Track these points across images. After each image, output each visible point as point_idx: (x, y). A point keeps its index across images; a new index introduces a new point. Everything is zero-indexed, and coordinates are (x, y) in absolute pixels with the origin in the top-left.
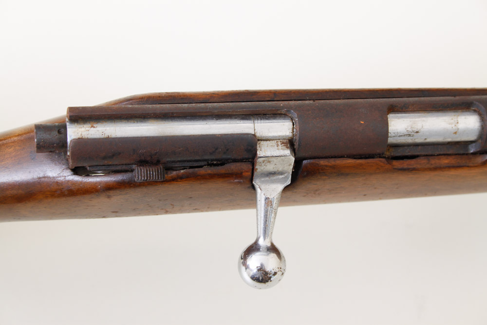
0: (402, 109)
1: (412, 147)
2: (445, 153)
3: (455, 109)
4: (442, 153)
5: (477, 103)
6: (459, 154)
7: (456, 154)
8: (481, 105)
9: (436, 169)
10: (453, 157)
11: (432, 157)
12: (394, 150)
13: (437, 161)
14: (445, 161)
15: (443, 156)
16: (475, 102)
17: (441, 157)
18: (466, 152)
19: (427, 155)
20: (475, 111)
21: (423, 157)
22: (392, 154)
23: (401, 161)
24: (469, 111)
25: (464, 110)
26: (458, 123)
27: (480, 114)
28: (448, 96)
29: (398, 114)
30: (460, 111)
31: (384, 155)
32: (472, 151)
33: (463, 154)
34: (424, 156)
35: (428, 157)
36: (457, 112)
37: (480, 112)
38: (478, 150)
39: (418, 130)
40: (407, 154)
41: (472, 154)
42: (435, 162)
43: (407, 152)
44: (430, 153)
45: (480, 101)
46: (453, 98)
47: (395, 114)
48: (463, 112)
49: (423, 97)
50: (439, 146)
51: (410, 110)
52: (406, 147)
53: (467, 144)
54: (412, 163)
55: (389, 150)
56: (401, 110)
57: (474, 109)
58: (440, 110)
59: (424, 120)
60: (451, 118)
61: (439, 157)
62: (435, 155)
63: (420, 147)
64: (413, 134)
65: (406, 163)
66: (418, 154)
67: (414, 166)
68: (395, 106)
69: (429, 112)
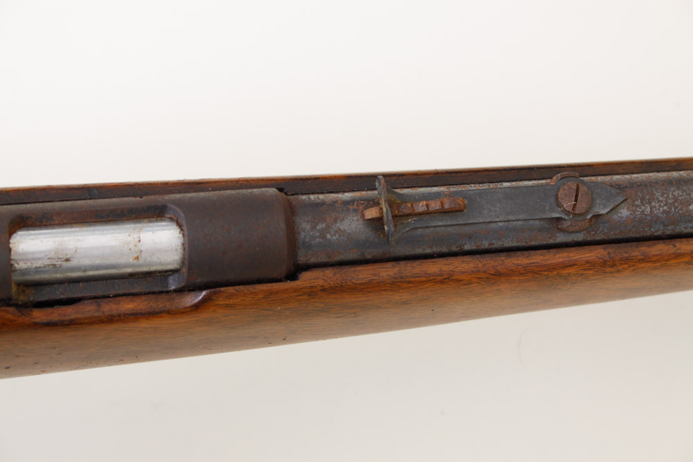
0: (41, 222)
1: (66, 285)
2: (126, 291)
3: (136, 218)
4: (121, 292)
5: (173, 206)
6: (153, 293)
7: (149, 293)
8: (178, 210)
9: (111, 319)
10: (143, 298)
11: (106, 300)
12: (34, 292)
13: (113, 306)
14: (128, 306)
15: (124, 297)
16: (169, 205)
17: (121, 298)
18: (165, 289)
19: (95, 298)
20: (171, 219)
21: (90, 301)
22: (31, 299)
23: (49, 310)
24: (162, 221)
25: (154, 219)
26: (140, 241)
27: (180, 226)
28: (128, 196)
29: (34, 230)
30: (146, 220)
31: (13, 302)
32: (173, 288)
33: (161, 292)
34: (91, 298)
35: (99, 300)
36: (140, 222)
37: (179, 220)
38: (183, 284)
39: (68, 257)
40: (59, 298)
41: (175, 291)
42: (109, 308)
43: (59, 294)
44: (100, 293)
45: (178, 203)
46: (138, 199)
47: (28, 230)
48: (151, 222)
49: (90, 199)
50: (117, 281)
51: (56, 222)
52: (56, 286)
53: (165, 274)
54: (70, 312)
55: (24, 291)
56: (38, 224)
57: (169, 216)
58: (110, 221)
59: (78, 240)
60: (127, 234)
61: (118, 299)
62: (108, 297)
63: (81, 284)
64: (60, 263)
65: (56, 314)
66: (80, 295)
67: (73, 317)
68: (29, 218)
69: (90, 226)
